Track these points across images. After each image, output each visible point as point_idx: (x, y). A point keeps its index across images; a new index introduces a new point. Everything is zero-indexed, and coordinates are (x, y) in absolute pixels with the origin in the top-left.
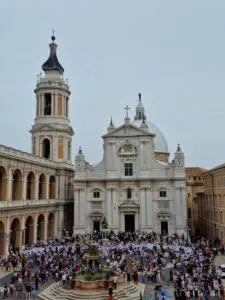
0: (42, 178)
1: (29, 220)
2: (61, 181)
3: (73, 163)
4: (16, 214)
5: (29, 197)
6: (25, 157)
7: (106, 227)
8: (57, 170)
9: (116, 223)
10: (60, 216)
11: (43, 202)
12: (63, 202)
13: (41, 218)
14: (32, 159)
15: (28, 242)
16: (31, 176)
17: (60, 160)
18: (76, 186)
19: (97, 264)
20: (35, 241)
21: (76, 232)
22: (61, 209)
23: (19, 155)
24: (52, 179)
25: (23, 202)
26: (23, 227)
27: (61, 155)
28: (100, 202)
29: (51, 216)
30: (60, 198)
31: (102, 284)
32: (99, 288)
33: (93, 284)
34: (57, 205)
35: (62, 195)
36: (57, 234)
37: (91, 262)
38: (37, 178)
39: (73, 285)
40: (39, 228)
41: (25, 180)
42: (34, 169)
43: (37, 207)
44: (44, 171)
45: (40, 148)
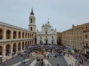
0: (31, 34)
1: (29, 42)
2: (34, 35)
3: (36, 32)
4: (26, 41)
5: (28, 37)
6: (27, 30)
8: (33, 33)
9: (44, 42)
10: (34, 41)
11: (31, 38)
13: (31, 41)
14: (29, 31)
16: (29, 34)
18: (37, 36)
21: (37, 44)
25: (27, 38)
26: (28, 43)
27: (34, 30)
28: (41, 38)
29: (33, 41)
30: (34, 38)
32: (41, 53)
33: (40, 53)
34: (34, 39)
36: (34, 44)
37: (40, 49)
38: (30, 34)
39: (37, 53)
40: (31, 43)
44: (31, 33)
45: (30, 29)
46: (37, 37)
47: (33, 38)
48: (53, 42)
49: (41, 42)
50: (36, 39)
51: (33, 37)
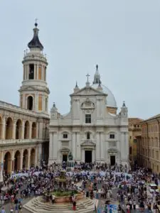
0: (27, 124)
1: (17, 153)
2: (40, 126)
3: (49, 114)
4: (8, 149)
5: (17, 137)
6: (15, 109)
7: (71, 159)
8: (38, 118)
9: (79, 156)
10: (39, 151)
11: (27, 141)
12: (41, 141)
13: (26, 152)
14: (20, 110)
15: (16, 168)
16: (19, 122)
17: (40, 111)
18: (51, 130)
19: (65, 184)
20: (21, 168)
21: (50, 163)
22: (40, 145)
23: (10, 107)
24: (34, 125)
25: (13, 141)
26: (13, 158)
27: (40, 108)
28: (68, 141)
29: (33, 151)
30: (40, 139)
31: (68, 199)
32: (66, 202)
34: (37, 143)
35: (41, 136)
36: (37, 163)
40: (24, 159)
41: (15, 125)
42: (21, 117)
43: (22, 144)
44: (29, 119)
45: (25, 103)
46: (51, 135)
47: (34, 140)
48: (113, 159)
49: (65, 158)
51: (33, 136)
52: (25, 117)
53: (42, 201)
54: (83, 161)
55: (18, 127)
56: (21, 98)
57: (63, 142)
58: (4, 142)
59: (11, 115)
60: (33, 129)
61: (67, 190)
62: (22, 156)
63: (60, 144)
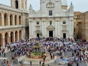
0: (16, 16)
1: (12, 33)
2: (24, 18)
3: (28, 11)
4: (6, 31)
6: (8, 8)
7: (42, 36)
8: (22, 13)
9: (46, 34)
11: (17, 26)
12: (25, 26)
13: (16, 32)
14: (11, 9)
15: (12, 41)
16: (11, 16)
17: (23, 9)
18: (30, 20)
19: (39, 49)
20: (15, 41)
21: (30, 38)
22: (24, 29)
23: (6, 7)
24: (20, 17)
25: (9, 26)
26: (10, 36)
27: (23, 7)
28: (39, 26)
29: (20, 32)
30: (24, 25)
31: (41, 57)
32: (40, 58)
33: (37, 56)
34: (22, 27)
35: (24, 23)
36: (23, 38)
37: (36, 49)
39: (29, 57)
40: (16, 36)
41: (9, 18)
42: (12, 13)
43: (14, 28)
44: (16, 14)
45: (14, 5)
46: (30, 23)
47: (20, 26)
48: (64, 35)
49: (38, 35)
50: (27, 28)
51: (20, 23)
52: (14, 13)
53: (27, 58)
54: (48, 36)
55: (11, 19)
56: (12, 2)
57: (36, 26)
58: (4, 27)
59: (7, 12)
60: (19, 20)
61: (40, 52)
62: (14, 35)
63: (35, 28)
